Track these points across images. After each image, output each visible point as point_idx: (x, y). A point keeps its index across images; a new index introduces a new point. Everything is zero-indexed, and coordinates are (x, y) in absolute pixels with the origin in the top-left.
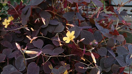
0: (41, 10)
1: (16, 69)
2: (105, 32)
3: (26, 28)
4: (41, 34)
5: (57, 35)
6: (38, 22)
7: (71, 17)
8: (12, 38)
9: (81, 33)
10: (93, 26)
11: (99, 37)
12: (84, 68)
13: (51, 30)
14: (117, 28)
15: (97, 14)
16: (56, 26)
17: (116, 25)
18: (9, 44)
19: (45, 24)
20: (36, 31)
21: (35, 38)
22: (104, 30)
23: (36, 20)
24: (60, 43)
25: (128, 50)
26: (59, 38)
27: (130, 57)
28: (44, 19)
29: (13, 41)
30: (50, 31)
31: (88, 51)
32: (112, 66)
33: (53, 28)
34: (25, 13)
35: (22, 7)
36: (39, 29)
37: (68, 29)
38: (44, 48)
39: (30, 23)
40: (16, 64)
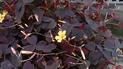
0: (34, 7)
1: (12, 65)
2: (94, 26)
3: (20, 26)
4: (35, 30)
5: (50, 31)
6: (32, 19)
7: (63, 14)
8: (7, 32)
9: (72, 31)
10: (84, 21)
11: (88, 31)
12: (74, 64)
13: (45, 27)
14: (106, 21)
15: (88, 7)
16: (49, 23)
17: (105, 18)
18: (5, 39)
19: (38, 21)
20: (30, 27)
21: (29, 34)
22: (93, 24)
23: (30, 17)
24: (53, 40)
25: (115, 45)
26: (51, 35)
27: (116, 51)
28: (38, 16)
29: (9, 35)
30: (43, 28)
31: (79, 47)
32: (99, 59)
33: (46, 25)
34: (18, 10)
35: (16, 2)
36: (33, 25)
37: (60, 26)
38: (38, 45)
39: (23, 19)
40: (12, 61)
